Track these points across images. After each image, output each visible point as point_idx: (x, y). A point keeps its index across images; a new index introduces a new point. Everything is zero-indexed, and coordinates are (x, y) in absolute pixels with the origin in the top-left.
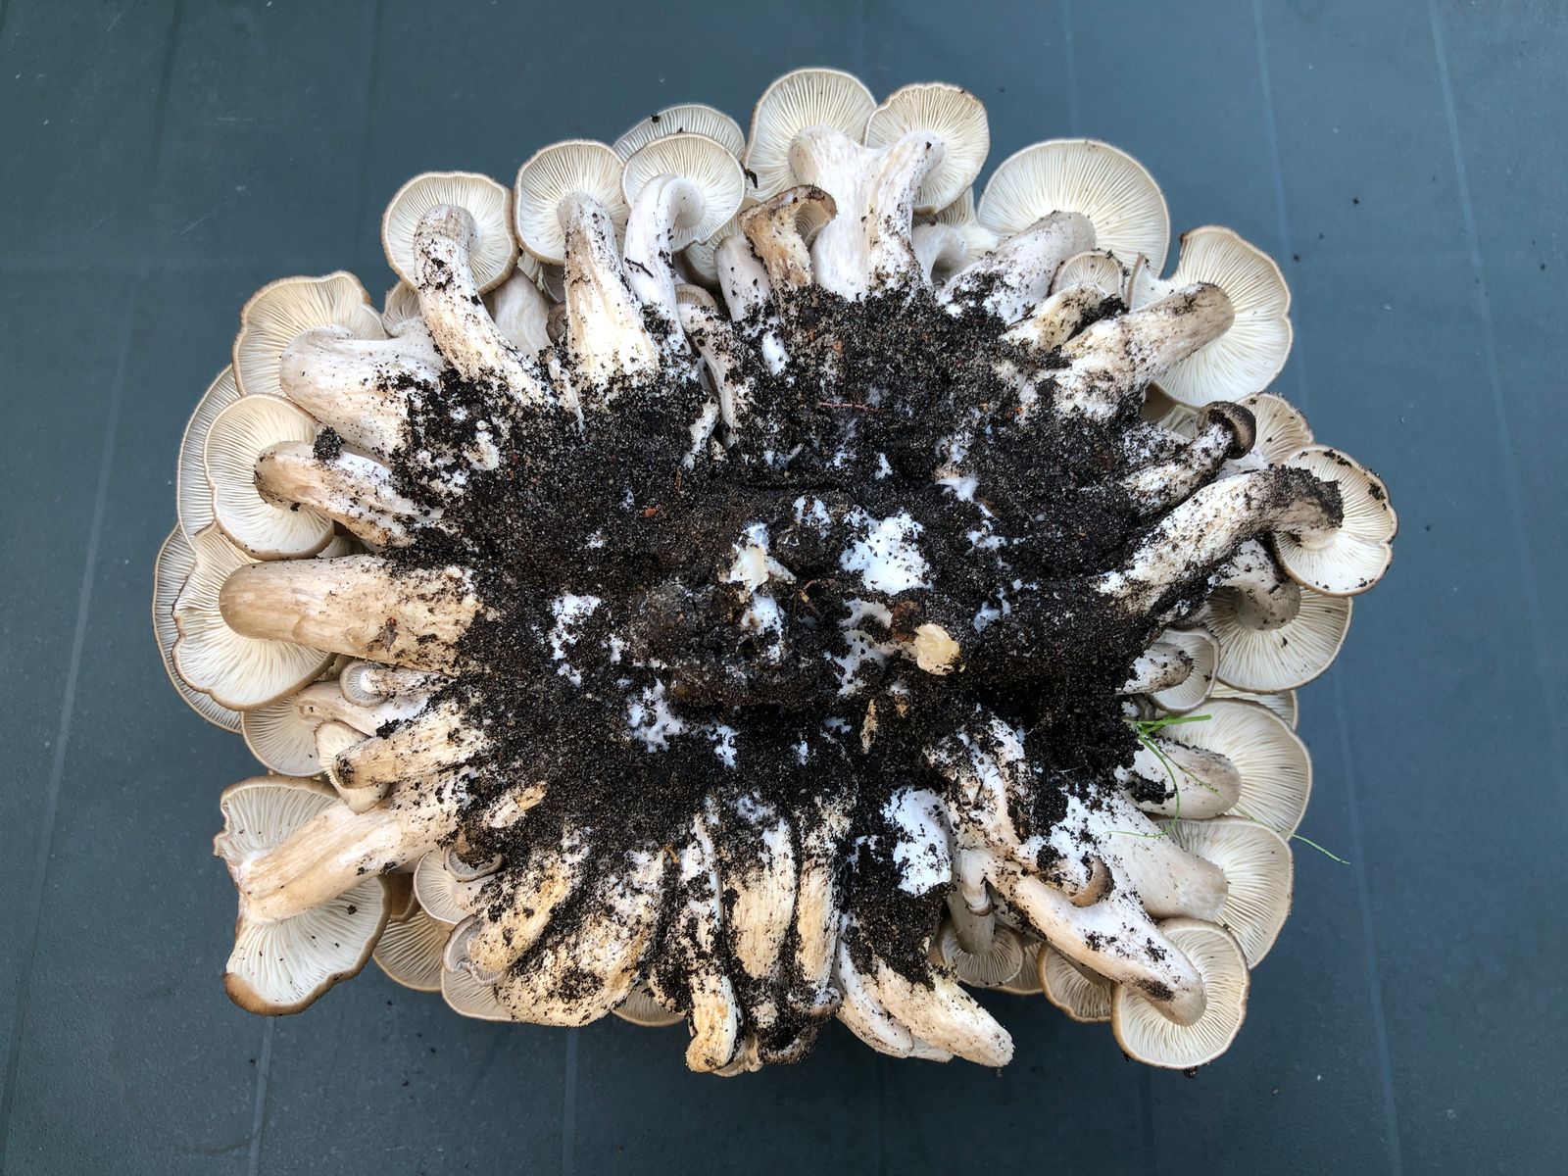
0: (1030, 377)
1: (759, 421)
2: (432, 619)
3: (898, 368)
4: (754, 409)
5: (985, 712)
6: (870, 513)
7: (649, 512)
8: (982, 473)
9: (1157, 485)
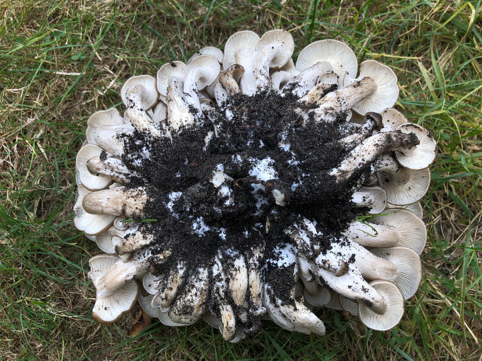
0: (306, 112)
1: (224, 135)
2: (136, 203)
3: (265, 114)
4: (222, 132)
5: (302, 217)
6: (258, 158)
7: (192, 164)
8: (291, 142)
9: (351, 141)
